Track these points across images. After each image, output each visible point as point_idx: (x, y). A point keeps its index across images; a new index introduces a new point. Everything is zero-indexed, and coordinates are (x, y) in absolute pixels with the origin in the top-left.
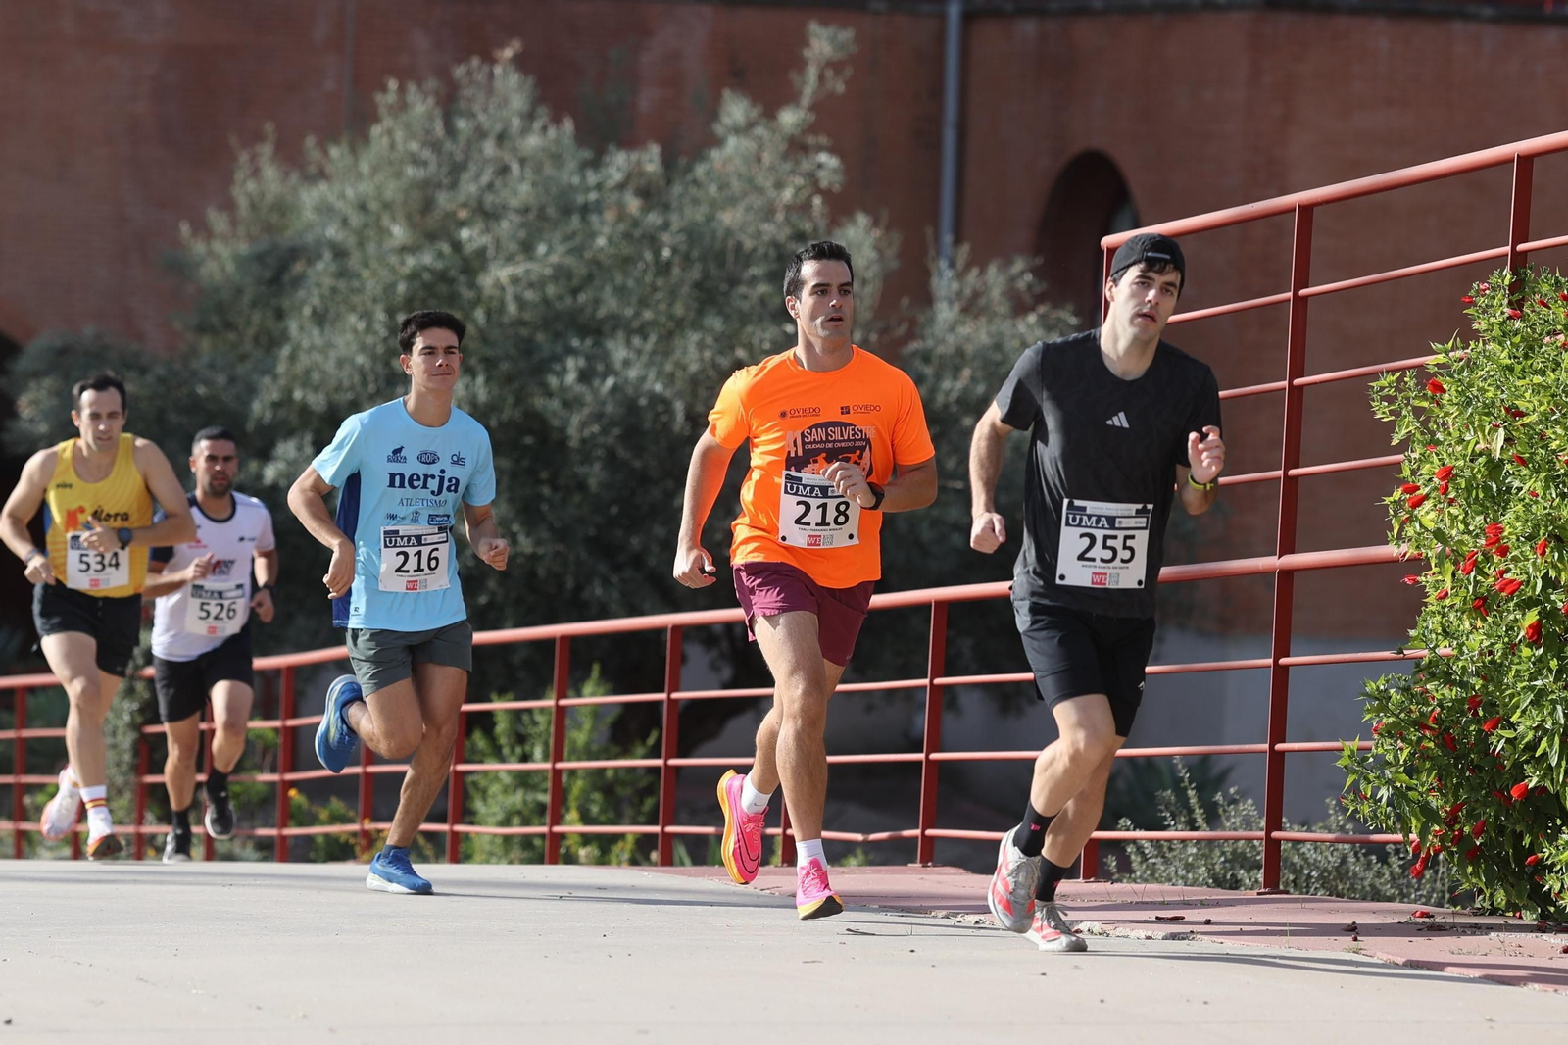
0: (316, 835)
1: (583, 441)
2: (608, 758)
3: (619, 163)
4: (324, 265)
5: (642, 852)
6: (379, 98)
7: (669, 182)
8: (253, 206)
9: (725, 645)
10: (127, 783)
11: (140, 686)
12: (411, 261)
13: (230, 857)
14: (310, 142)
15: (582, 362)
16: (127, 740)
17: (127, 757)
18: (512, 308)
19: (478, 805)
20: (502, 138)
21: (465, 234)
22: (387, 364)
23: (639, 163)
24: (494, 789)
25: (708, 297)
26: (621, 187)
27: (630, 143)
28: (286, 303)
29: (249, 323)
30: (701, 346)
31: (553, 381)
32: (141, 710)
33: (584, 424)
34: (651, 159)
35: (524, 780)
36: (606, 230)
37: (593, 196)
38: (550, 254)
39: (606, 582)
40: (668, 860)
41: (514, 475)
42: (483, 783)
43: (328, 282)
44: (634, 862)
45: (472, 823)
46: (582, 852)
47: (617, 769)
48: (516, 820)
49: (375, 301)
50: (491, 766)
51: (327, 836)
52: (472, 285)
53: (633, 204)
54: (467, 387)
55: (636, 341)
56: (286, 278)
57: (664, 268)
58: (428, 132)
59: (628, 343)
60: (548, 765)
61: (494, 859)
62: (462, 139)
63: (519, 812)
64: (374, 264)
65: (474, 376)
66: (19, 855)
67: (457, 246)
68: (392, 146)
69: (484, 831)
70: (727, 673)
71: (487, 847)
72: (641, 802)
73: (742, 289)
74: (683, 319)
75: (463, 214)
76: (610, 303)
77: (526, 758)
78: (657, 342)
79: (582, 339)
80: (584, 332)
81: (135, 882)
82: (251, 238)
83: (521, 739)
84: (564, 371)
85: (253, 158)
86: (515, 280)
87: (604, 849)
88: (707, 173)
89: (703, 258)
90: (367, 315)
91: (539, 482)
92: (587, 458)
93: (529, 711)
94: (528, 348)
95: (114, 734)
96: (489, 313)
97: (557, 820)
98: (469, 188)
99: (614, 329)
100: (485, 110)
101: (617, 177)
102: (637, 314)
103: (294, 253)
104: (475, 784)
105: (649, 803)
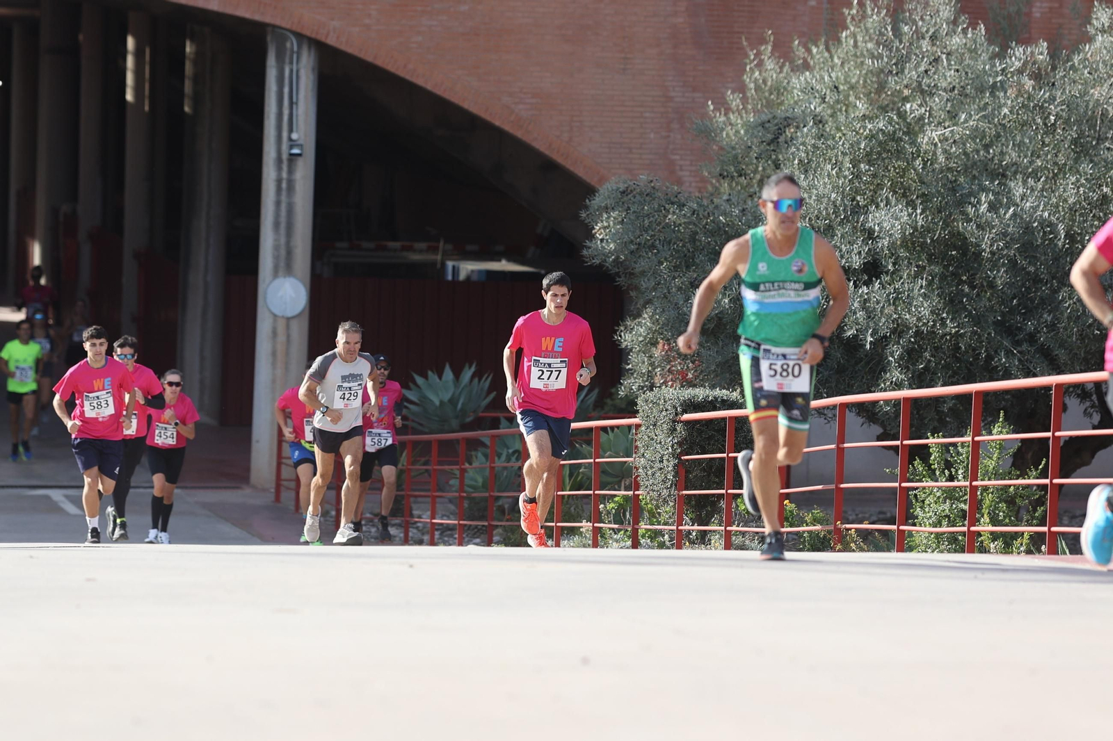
0: (804, 532)
1: (993, 253)
2: (1011, 479)
3: (1018, 54)
4: (809, 130)
5: (1036, 544)
6: (846, 11)
7: (1054, 68)
8: (757, 88)
9: (1094, 397)
10: (669, 495)
11: (679, 427)
12: (869, 126)
13: (742, 547)
14: (797, 42)
15: (991, 197)
16: (670, 465)
17: (670, 477)
18: (941, 159)
19: (918, 511)
20: (934, 38)
21: (908, 106)
22: (853, 199)
23: (1032, 53)
24: (930, 499)
25: (1082, 149)
26: (1020, 72)
27: (1026, 42)
28: (780, 157)
29: (755, 172)
30: (1077, 185)
31: (970, 210)
32: (680, 444)
33: (993, 241)
34: (1041, 52)
35: (950, 494)
36: (1009, 102)
37: (999, 78)
38: (970, 120)
39: (1009, 353)
40: (1053, 551)
41: (943, 277)
42: (922, 496)
43: (810, 141)
44: (1029, 552)
45: (914, 525)
46: (992, 546)
47: (1017, 487)
48: (945, 522)
49: (844, 154)
50: (929, 483)
51: (810, 532)
52: (913, 143)
53: (1029, 84)
54: (910, 215)
55: (1031, 182)
56: (782, 139)
57: (1050, 129)
58: (881, 34)
59: (1025, 182)
60: (967, 483)
61: (929, 550)
62: (905, 39)
63: (948, 516)
64: (843, 128)
65: (915, 209)
66: (595, 545)
67: (902, 115)
68: (856, 45)
69: (922, 530)
70: (1096, 418)
71: (925, 541)
72: (1035, 510)
73: (1107, 144)
74: (1065, 164)
75: (906, 92)
76: (1012, 155)
77: (951, 478)
78: (1046, 181)
79: (992, 182)
80: (993, 175)
81: (675, 564)
82: (755, 111)
83: (948, 465)
84: (979, 202)
85: (758, 55)
86: (944, 139)
87: (1008, 543)
88: (1080, 62)
89: (1079, 122)
90: (838, 164)
91: (961, 282)
92: (995, 266)
93: (954, 445)
94: (953, 187)
95: (661, 461)
96: (925, 163)
97: (974, 522)
98: (911, 74)
99: (1016, 173)
100: (922, 19)
101: (1018, 64)
102: (1031, 162)
103: (787, 121)
104: (916, 495)
105: (1040, 510)
